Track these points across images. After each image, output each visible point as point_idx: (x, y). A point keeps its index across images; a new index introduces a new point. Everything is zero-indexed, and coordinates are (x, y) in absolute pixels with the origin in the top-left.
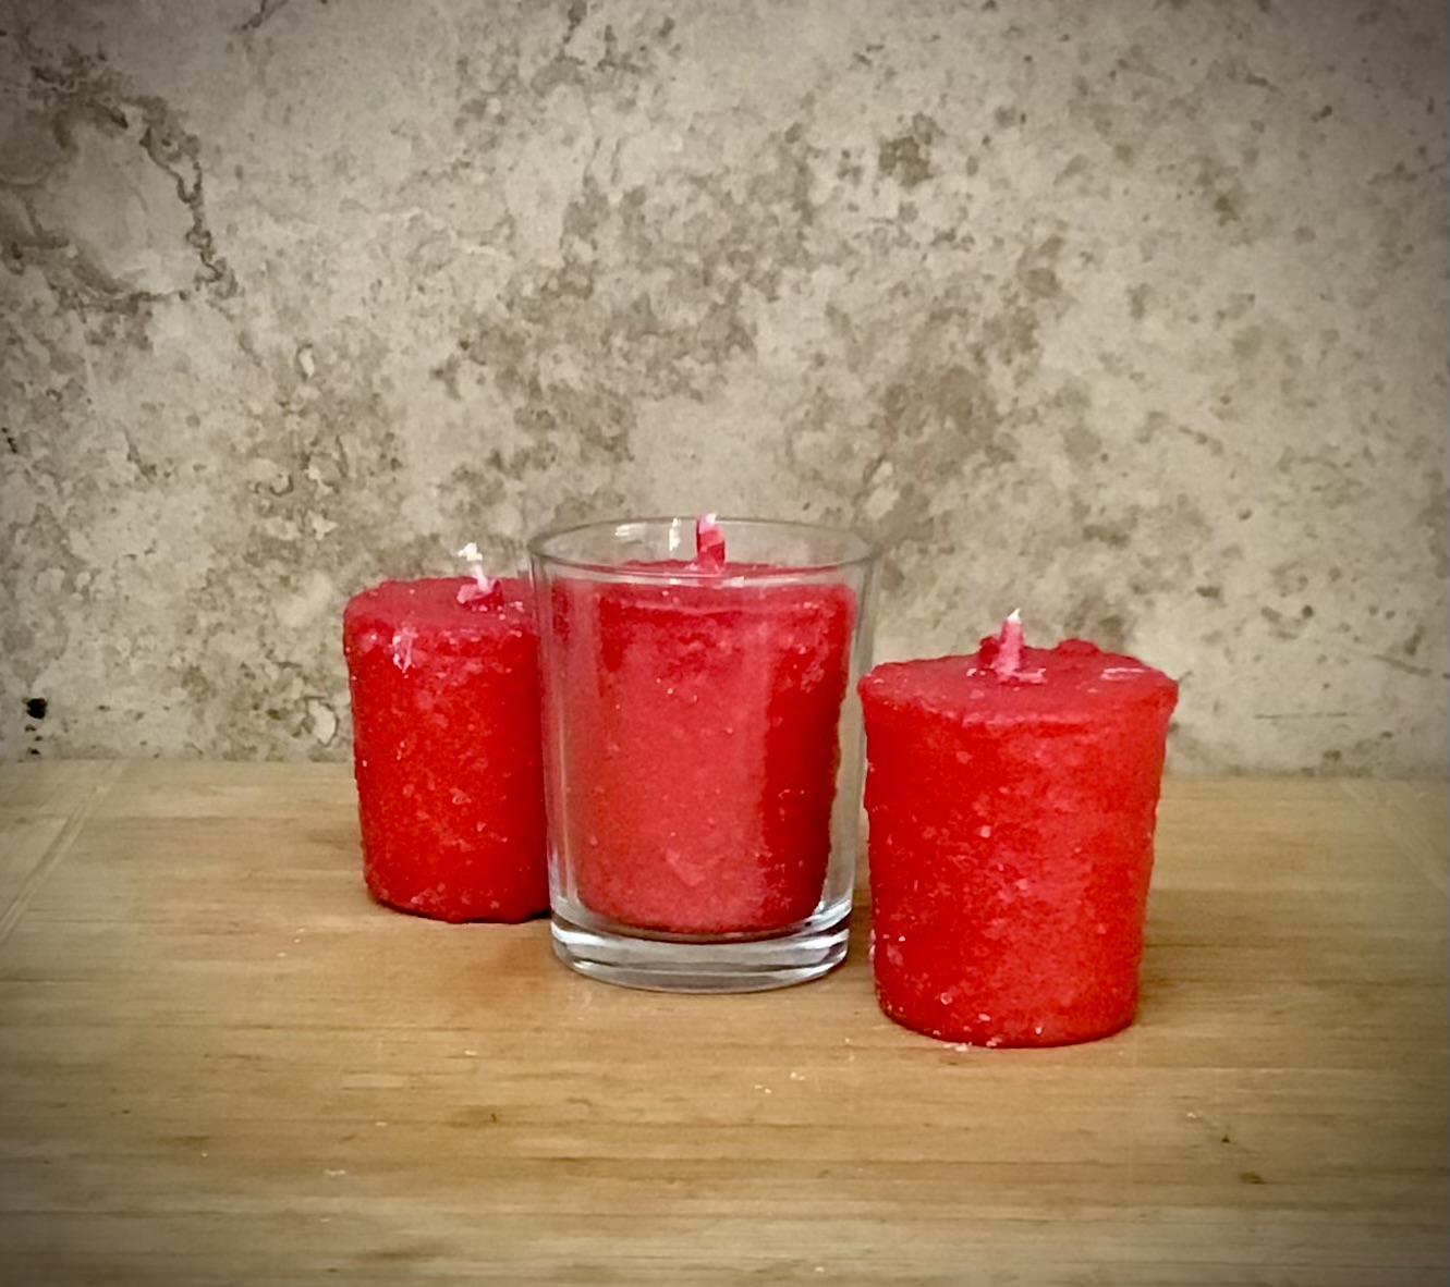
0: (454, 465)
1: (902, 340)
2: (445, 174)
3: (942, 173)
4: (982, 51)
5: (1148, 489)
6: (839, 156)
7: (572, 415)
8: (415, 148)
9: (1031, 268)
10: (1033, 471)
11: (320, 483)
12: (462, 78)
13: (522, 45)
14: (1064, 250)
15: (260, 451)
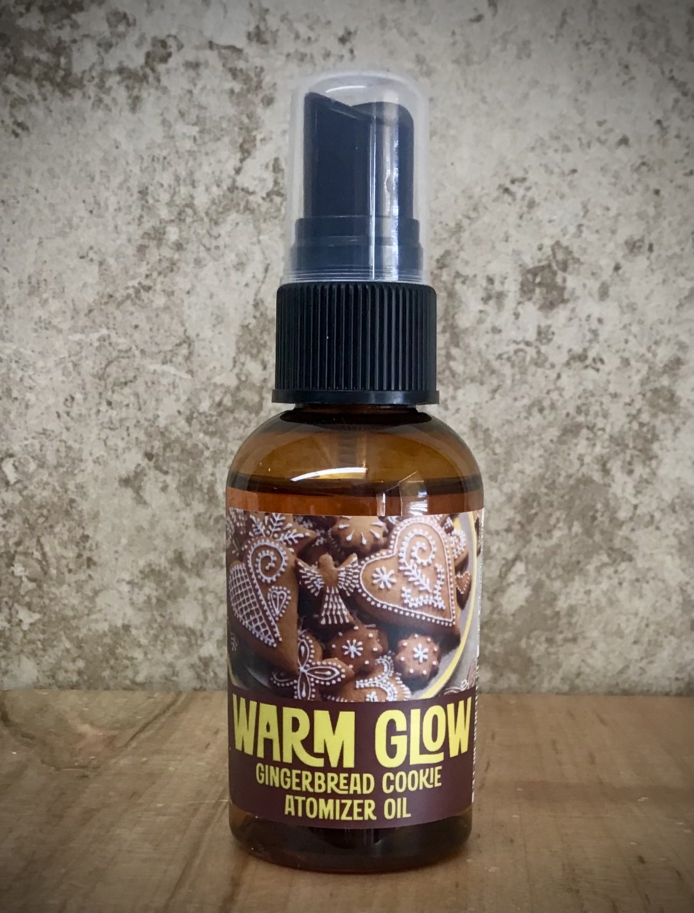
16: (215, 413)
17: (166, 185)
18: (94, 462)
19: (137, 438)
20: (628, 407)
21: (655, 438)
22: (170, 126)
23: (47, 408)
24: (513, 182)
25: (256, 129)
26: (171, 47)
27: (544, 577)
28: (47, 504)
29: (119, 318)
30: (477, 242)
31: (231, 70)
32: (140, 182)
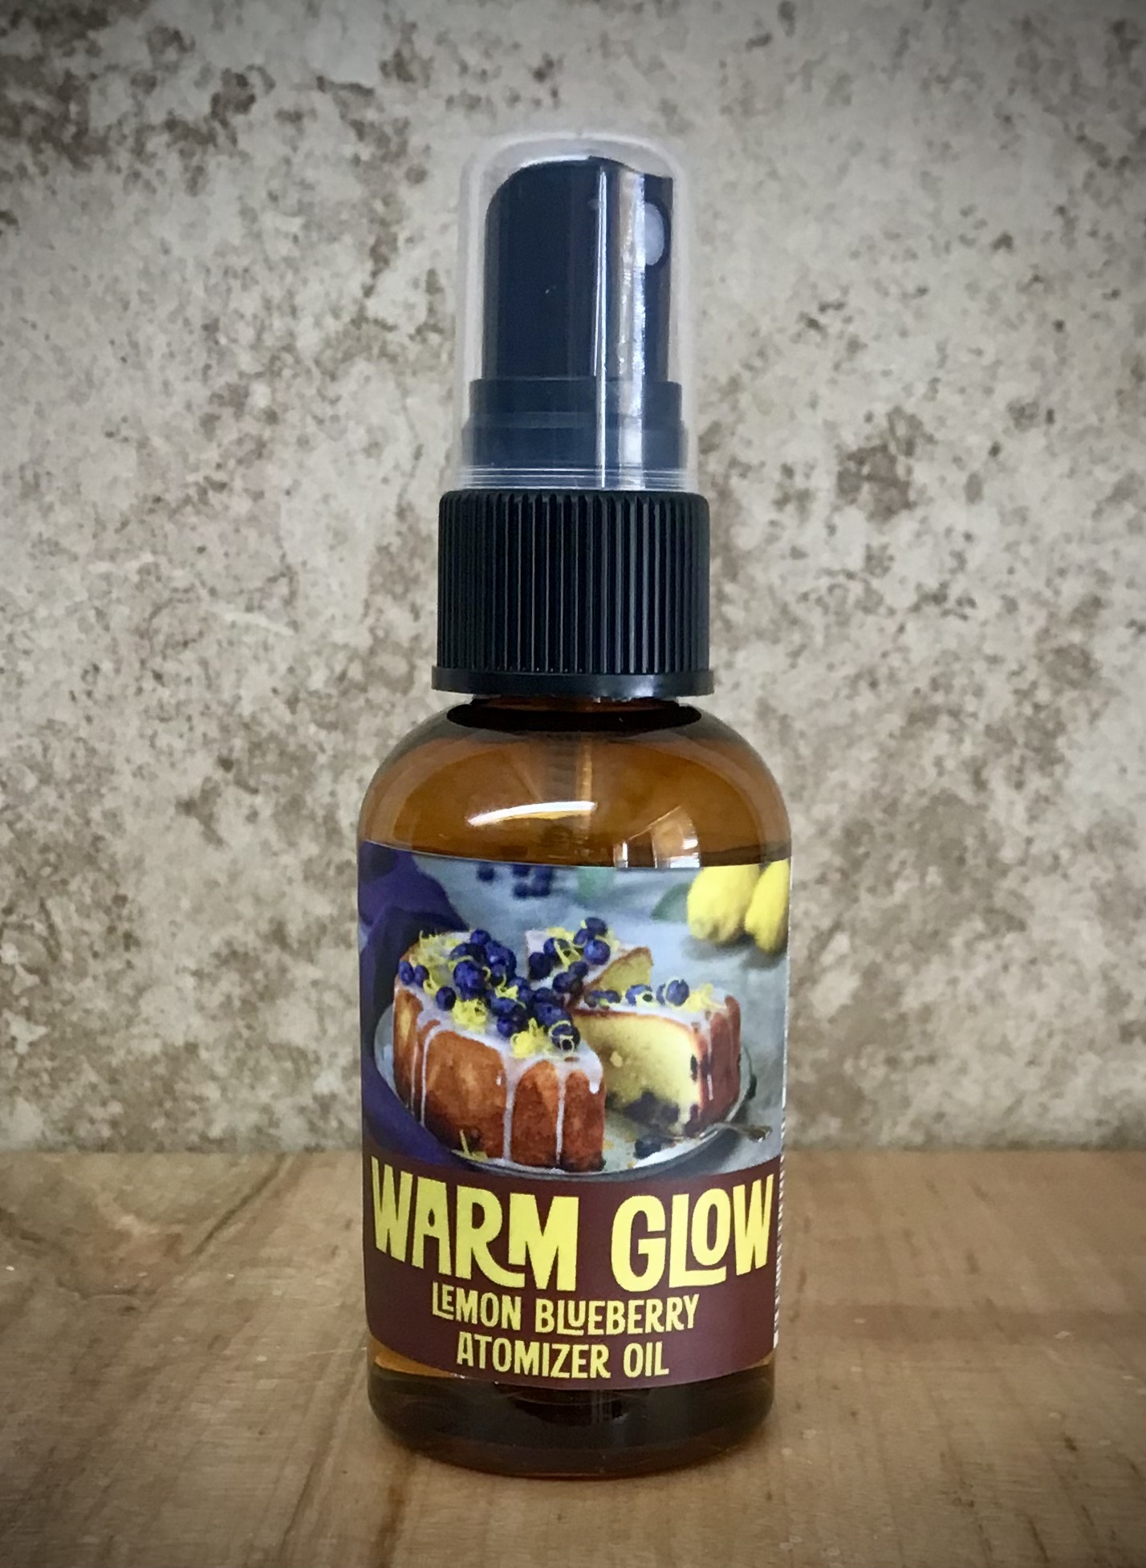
0: (216, 941)
1: (866, 753)
2: (187, 500)
3: (931, 500)
4: (990, 313)
6: (777, 475)
8: (141, 463)
9: (1054, 644)
10: (1052, 943)
11: (20, 970)
12: (210, 351)
13: (299, 300)
14: (1105, 615)
16: (334, 692)
17: (248, 313)
18: (134, 775)
19: (205, 735)
20: (1015, 679)
21: (1061, 728)
22: (254, 219)
23: (57, 684)
24: (823, 308)
25: (398, 222)
26: (253, 86)
27: (879, 959)
28: (56, 843)
29: (174, 537)
30: (765, 407)
31: (354, 124)
32: (204, 309)
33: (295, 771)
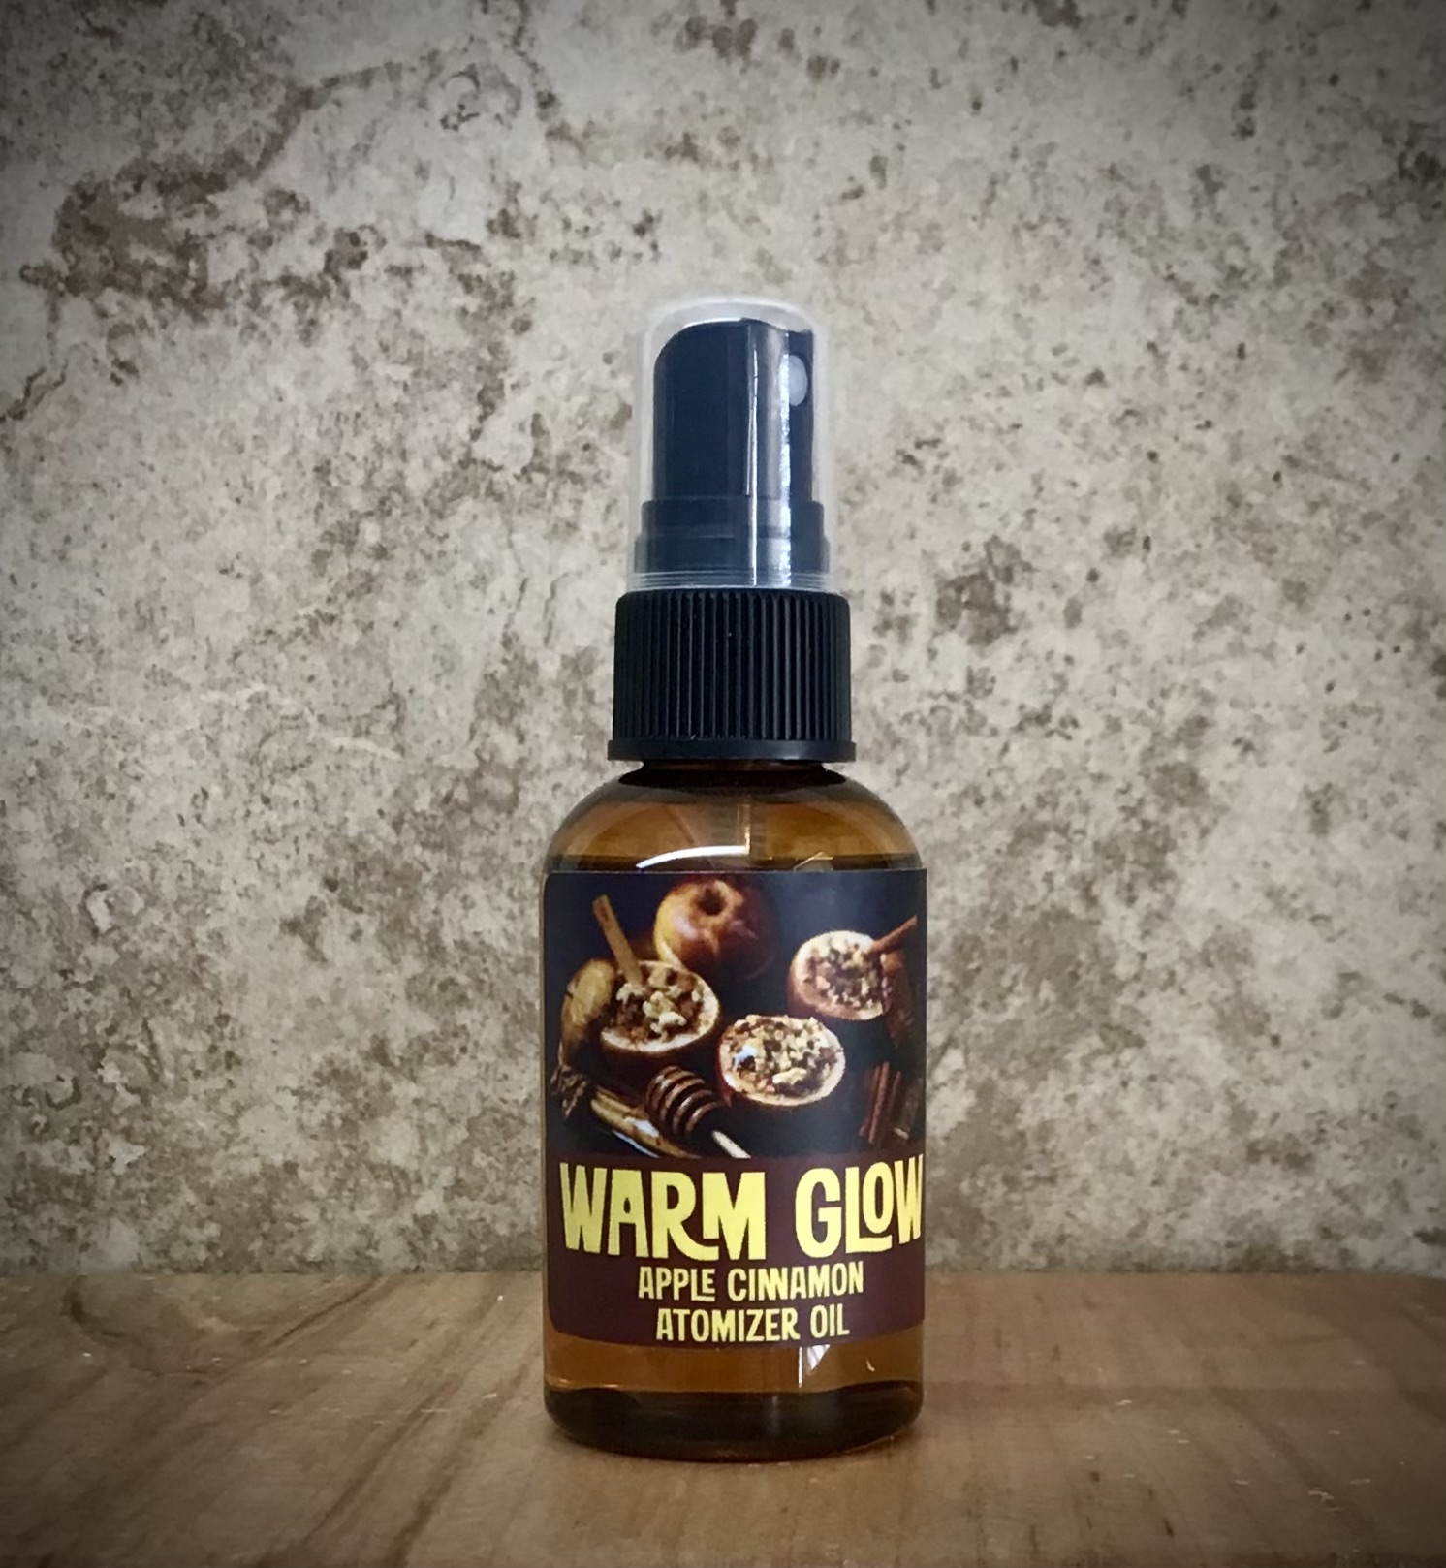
0: (317, 1058)
1: (975, 871)
2: (298, 632)
3: (1029, 626)
4: (1084, 447)
5: (1342, 1086)
6: (877, 603)
7: (492, 985)
8: (257, 598)
9: (1160, 762)
10: (1172, 1060)
11: (119, 1088)
12: (322, 492)
13: (410, 442)
14: (1209, 735)
15: (31, 1043)
16: (440, 813)
17: (359, 459)
18: (240, 896)
20: (1122, 797)
21: (1169, 846)
22: (365, 368)
23: (165, 810)
24: (918, 445)
25: (505, 369)
26: (365, 244)
27: (994, 1075)
28: (161, 964)
29: (284, 667)
30: (863, 539)
31: (461, 277)
32: (317, 453)
33: (400, 890)
